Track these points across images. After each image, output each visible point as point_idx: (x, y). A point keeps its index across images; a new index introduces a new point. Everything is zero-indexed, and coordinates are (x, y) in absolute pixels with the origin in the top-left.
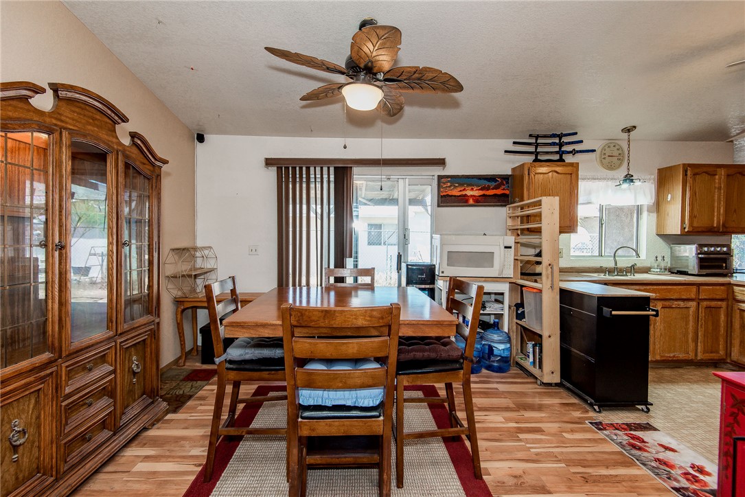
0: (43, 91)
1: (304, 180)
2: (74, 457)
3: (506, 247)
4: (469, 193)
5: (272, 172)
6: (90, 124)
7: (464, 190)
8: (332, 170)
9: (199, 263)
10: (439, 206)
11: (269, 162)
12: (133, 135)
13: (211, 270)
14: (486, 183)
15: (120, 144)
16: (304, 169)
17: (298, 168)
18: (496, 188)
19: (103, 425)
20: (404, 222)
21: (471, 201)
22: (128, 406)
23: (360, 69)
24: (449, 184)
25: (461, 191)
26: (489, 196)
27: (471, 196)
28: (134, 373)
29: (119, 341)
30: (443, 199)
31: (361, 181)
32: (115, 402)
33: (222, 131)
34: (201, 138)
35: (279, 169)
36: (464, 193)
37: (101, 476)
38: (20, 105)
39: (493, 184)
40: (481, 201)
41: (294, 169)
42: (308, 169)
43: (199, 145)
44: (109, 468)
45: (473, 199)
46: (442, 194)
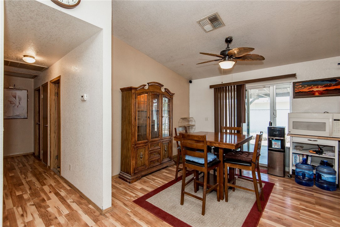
0: (146, 85)
1: (230, 91)
2: (152, 165)
3: (335, 120)
4: (315, 89)
5: (213, 90)
6: (155, 89)
7: (312, 88)
8: (236, 87)
9: (190, 123)
10: (294, 98)
11: (211, 87)
12: (165, 89)
13: (194, 125)
14: (329, 83)
15: (162, 92)
16: (230, 87)
17: (227, 87)
18: (336, 85)
19: (158, 161)
20: (274, 107)
21: (317, 94)
22: (164, 159)
23: (225, 55)
24: (301, 86)
25: (309, 89)
26: (331, 90)
27: (317, 91)
28: (166, 151)
29: (161, 141)
30: (297, 94)
31: (250, 89)
32: (160, 156)
34: (191, 82)
35: (215, 90)
36: (311, 90)
37: (156, 173)
38: (142, 89)
39: (334, 83)
43: (190, 84)
44: (158, 172)
45: (318, 93)
46: (296, 92)
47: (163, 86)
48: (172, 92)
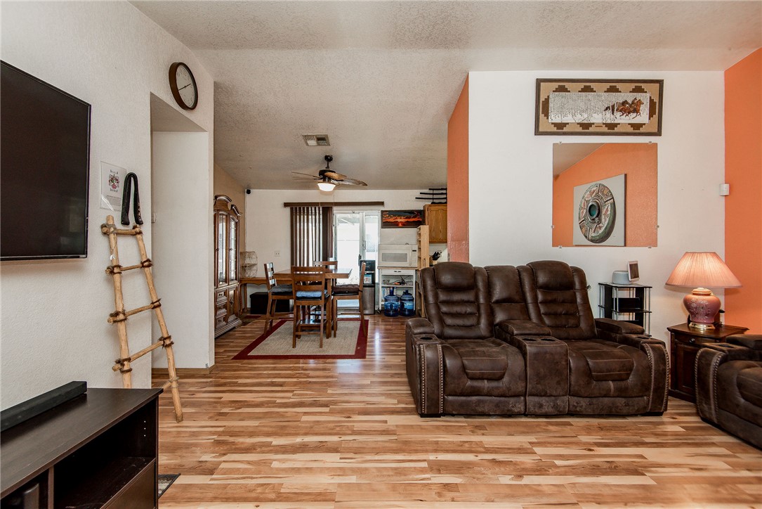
3: (413, 251)
4: (399, 220)
6: (222, 206)
7: (396, 218)
8: (321, 209)
10: (382, 228)
11: (286, 205)
12: (232, 206)
13: (254, 265)
14: (409, 215)
15: (229, 210)
17: (302, 207)
18: (414, 217)
21: (400, 225)
22: (230, 316)
24: (388, 215)
25: (394, 219)
26: (410, 222)
27: (400, 222)
28: (231, 303)
29: (228, 288)
30: (385, 224)
31: (338, 214)
32: (227, 311)
33: (260, 188)
34: (249, 192)
35: (292, 209)
36: (396, 220)
39: (413, 215)
40: (406, 225)
41: (300, 208)
42: (308, 209)
43: (247, 195)
46: (384, 221)
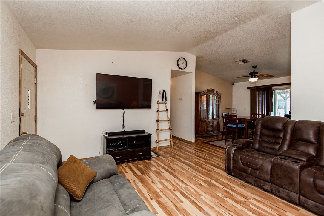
0: (206, 91)
1: (262, 91)
9: (233, 112)
16: (262, 88)
19: (211, 131)
22: (215, 130)
28: (216, 126)
32: (213, 128)
38: (204, 93)
47: (215, 90)
48: (220, 93)
